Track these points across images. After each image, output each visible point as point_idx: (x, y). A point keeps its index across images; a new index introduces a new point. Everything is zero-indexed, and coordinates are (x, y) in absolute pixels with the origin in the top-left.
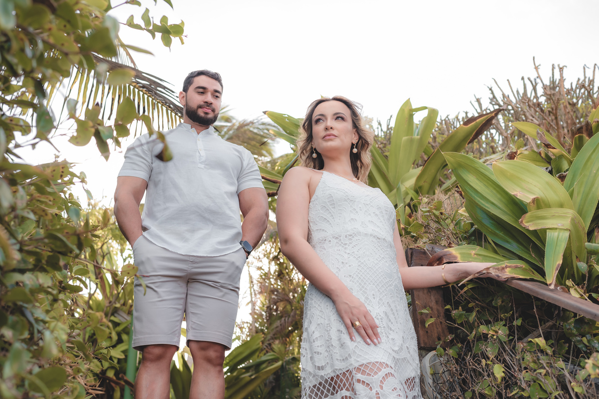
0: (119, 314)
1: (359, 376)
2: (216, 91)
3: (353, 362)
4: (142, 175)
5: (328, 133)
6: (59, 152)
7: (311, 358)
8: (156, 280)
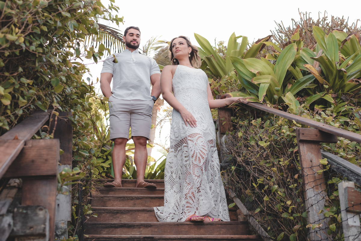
0: (106, 147)
1: (189, 138)
2: (138, 34)
3: (187, 134)
4: (110, 71)
5: (177, 49)
6: (83, 61)
7: (174, 134)
8: (118, 113)
